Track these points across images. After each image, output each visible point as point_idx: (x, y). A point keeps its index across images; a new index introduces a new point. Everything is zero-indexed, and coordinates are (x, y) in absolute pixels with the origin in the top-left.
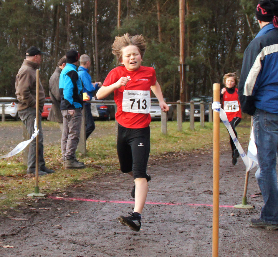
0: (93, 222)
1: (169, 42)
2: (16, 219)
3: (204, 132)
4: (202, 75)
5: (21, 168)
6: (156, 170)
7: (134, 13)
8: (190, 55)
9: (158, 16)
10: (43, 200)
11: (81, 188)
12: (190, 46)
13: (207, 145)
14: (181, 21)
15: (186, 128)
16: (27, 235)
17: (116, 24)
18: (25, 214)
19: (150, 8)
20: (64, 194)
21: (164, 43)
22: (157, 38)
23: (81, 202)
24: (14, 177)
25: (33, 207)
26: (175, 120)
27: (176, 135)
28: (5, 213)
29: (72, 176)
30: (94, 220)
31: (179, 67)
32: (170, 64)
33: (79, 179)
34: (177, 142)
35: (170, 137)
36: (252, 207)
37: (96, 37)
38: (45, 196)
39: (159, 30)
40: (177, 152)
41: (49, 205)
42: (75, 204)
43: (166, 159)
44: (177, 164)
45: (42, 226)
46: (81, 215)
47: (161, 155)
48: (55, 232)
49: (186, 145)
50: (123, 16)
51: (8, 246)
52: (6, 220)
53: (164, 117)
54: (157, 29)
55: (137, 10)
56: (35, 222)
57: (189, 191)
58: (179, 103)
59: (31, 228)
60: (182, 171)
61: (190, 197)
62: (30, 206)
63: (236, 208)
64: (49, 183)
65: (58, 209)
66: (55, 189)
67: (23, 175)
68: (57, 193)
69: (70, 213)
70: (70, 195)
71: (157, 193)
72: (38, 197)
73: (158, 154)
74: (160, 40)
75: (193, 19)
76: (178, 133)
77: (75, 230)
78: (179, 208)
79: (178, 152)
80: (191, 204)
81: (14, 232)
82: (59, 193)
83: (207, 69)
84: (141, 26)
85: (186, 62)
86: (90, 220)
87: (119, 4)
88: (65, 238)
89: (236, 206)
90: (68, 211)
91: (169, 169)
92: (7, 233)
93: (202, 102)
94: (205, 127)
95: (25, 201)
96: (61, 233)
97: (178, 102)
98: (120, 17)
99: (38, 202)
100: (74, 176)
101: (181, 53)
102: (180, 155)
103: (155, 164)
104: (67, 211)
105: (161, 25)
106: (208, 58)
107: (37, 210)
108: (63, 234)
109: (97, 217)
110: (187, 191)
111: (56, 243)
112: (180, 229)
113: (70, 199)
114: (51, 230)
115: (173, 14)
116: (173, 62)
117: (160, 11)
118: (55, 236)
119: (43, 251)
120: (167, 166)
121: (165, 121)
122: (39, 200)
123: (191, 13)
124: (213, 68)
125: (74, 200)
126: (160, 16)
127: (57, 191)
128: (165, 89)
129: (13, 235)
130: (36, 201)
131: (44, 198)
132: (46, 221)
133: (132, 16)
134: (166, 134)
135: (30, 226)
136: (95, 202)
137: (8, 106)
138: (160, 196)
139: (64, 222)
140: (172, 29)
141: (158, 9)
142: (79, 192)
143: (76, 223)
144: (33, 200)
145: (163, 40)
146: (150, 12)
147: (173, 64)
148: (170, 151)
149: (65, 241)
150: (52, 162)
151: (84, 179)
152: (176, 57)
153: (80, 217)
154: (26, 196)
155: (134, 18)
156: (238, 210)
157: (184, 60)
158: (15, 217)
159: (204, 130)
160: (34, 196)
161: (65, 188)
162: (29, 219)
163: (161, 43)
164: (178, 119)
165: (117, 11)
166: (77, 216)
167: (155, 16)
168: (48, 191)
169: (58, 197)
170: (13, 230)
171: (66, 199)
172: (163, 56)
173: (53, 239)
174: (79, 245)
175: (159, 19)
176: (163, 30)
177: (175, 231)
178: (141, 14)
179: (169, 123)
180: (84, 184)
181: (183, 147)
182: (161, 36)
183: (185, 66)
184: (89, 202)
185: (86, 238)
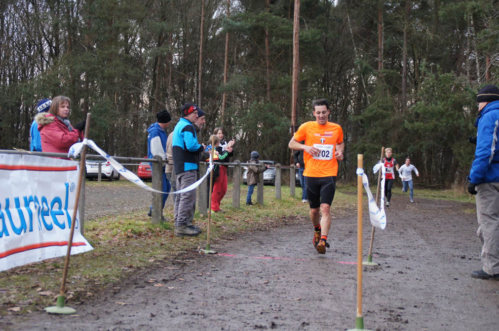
19: (259, 63)
22: (266, 96)
31: (290, 129)
32: (279, 125)
35: (284, 201)
37: (200, 93)
39: (268, 89)
54: (266, 86)
74: (269, 99)
101: (293, 115)
117: (270, 67)
121: (279, 185)
133: (240, 71)
141: (267, 65)
145: (272, 99)
146: (259, 68)
155: (242, 73)
157: (296, 122)
163: (270, 102)
167: (265, 73)
175: (268, 76)
176: (272, 88)
178: (250, 70)
182: (270, 95)
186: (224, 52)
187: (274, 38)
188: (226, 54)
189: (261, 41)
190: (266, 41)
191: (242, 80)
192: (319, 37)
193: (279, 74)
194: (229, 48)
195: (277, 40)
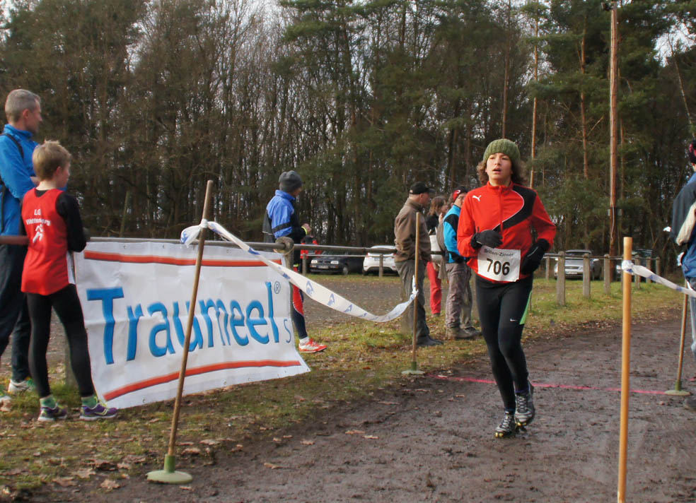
0: (483, 409)
1: (598, 179)
2: (384, 402)
3: (640, 295)
4: (641, 221)
5: (397, 337)
6: (570, 344)
7: (553, 140)
8: (625, 196)
9: (584, 144)
10: (421, 379)
11: (472, 364)
12: (625, 184)
13: (641, 312)
14: (612, 152)
15: (616, 290)
16: (397, 423)
17: (530, 155)
18: (396, 396)
19: (574, 134)
20: (450, 372)
21: (591, 180)
22: (582, 172)
23: (470, 383)
24: (388, 349)
25: (407, 388)
26: (602, 279)
27: (602, 299)
28: (371, 394)
29: (461, 349)
30: (484, 406)
31: (609, 210)
32: (598, 207)
33: (470, 354)
34: (602, 309)
35: (594, 301)
36: (688, 393)
38: (424, 375)
39: (585, 163)
40: (600, 320)
41: (429, 386)
42: (462, 385)
43: (585, 330)
44: (600, 336)
45: (416, 412)
46: (468, 399)
47: (580, 324)
48: (432, 420)
49: (614, 312)
50: (538, 144)
51: (371, 436)
52: (372, 404)
53: (586, 276)
54: (582, 161)
55: (556, 136)
56: (409, 407)
57: (610, 372)
58: (607, 258)
59: (403, 415)
60: (605, 345)
61: (611, 380)
62: (404, 386)
63: (667, 395)
64: (431, 357)
65: (440, 391)
66: (438, 366)
67: (399, 347)
68: (440, 370)
69: (455, 397)
70: (456, 373)
71: (568, 373)
72: (415, 375)
73: (576, 322)
74: (586, 176)
75: (630, 150)
76: (605, 297)
77: (459, 419)
78: (595, 393)
79: (602, 322)
80: (611, 389)
81: (381, 419)
82: (443, 370)
83: (646, 213)
84: (561, 156)
85: (619, 204)
86: (479, 406)
87: (534, 127)
88: (444, 429)
89: (668, 392)
90: (452, 395)
91: (588, 343)
92: (370, 420)
93: (637, 256)
94: (641, 289)
95: (398, 380)
96: (440, 421)
97: (605, 256)
98: (535, 145)
99: (415, 382)
100: (464, 349)
101: (612, 192)
102: (604, 325)
103: (570, 337)
104: (450, 394)
105: (587, 156)
106: (648, 200)
107: (413, 392)
108: (443, 423)
109: (488, 403)
110: (607, 371)
111: (433, 434)
112: (593, 420)
113: (455, 379)
114: (428, 418)
115: (603, 143)
116: (602, 204)
117: (586, 138)
118: (432, 425)
119: (415, 443)
120: (586, 339)
121: (588, 280)
122: (417, 379)
123: (626, 141)
124: (654, 212)
125: (462, 380)
126: (587, 144)
127: (440, 368)
128: (592, 239)
129: (379, 422)
130: (412, 381)
131: (423, 377)
132: (422, 407)
133: (550, 144)
134: (589, 298)
135: (401, 412)
136: (487, 384)
137: (387, 257)
138: (572, 378)
139: (445, 408)
140: (601, 162)
141: (584, 135)
142: (469, 370)
143: (460, 409)
144: (409, 378)
145: (590, 175)
146: (573, 139)
147: (602, 207)
148: (593, 320)
149: (444, 431)
150: (438, 331)
151: (477, 354)
152: (606, 198)
153: (466, 401)
154: (400, 374)
155: (553, 146)
156: (670, 397)
157: (616, 202)
158: (384, 400)
159: (640, 293)
160: (410, 374)
161: (451, 365)
162: (402, 403)
163: (587, 179)
164: (605, 279)
165: (531, 137)
166: (463, 400)
167: (580, 144)
168: (429, 368)
169: (441, 376)
170: (380, 416)
171: (450, 379)
172: (589, 196)
173: (429, 429)
174: (462, 437)
175: (585, 148)
176: (590, 163)
177: (587, 423)
178: (562, 141)
179: (593, 284)
180: (476, 361)
181: (609, 314)
182: (588, 170)
183: (616, 209)
184: (481, 383)
185: (471, 428)
186: (531, 121)
187: (591, 104)
188: (534, 122)
189: (575, 108)
190: (581, 106)
191: (552, 154)
192: (645, 101)
193: (598, 146)
194: (536, 116)
195: (595, 105)
